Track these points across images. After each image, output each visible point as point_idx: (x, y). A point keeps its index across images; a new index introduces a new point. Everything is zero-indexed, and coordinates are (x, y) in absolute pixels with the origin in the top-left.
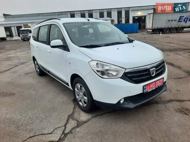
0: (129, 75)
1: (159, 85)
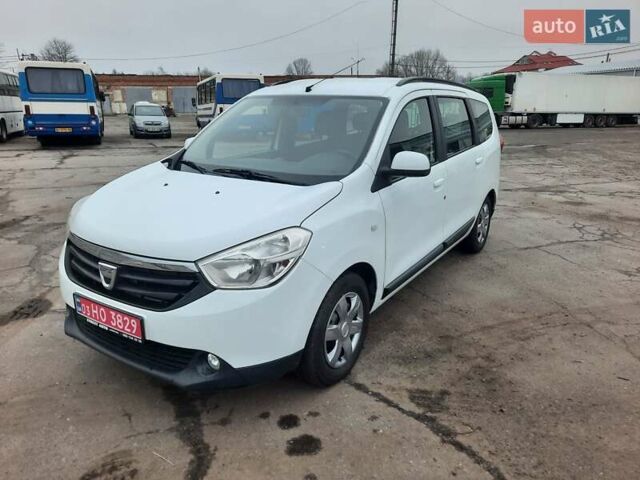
1: (123, 329)
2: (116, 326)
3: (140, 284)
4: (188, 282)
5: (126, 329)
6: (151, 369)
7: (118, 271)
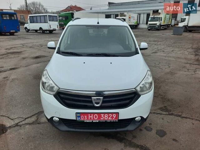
0: (62, 96)
2: (104, 119)
4: (133, 95)
6: (116, 129)
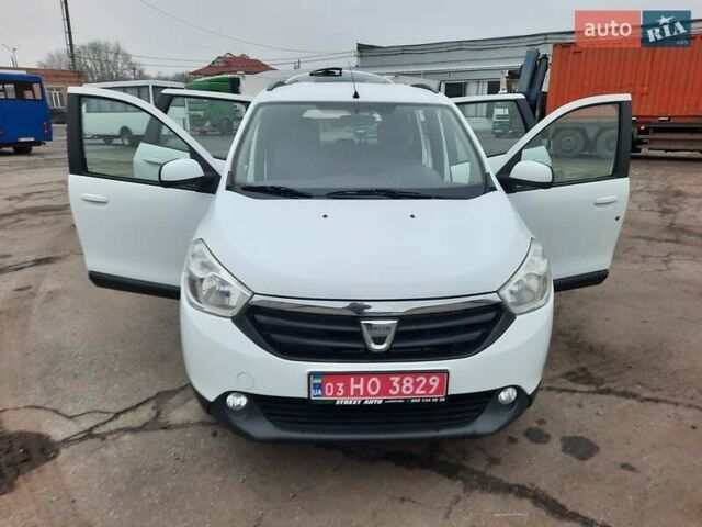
0: (262, 319)
1: (413, 394)
2: (401, 393)
3: (434, 333)
4: (491, 315)
5: (418, 392)
6: (437, 430)
7: (399, 325)
